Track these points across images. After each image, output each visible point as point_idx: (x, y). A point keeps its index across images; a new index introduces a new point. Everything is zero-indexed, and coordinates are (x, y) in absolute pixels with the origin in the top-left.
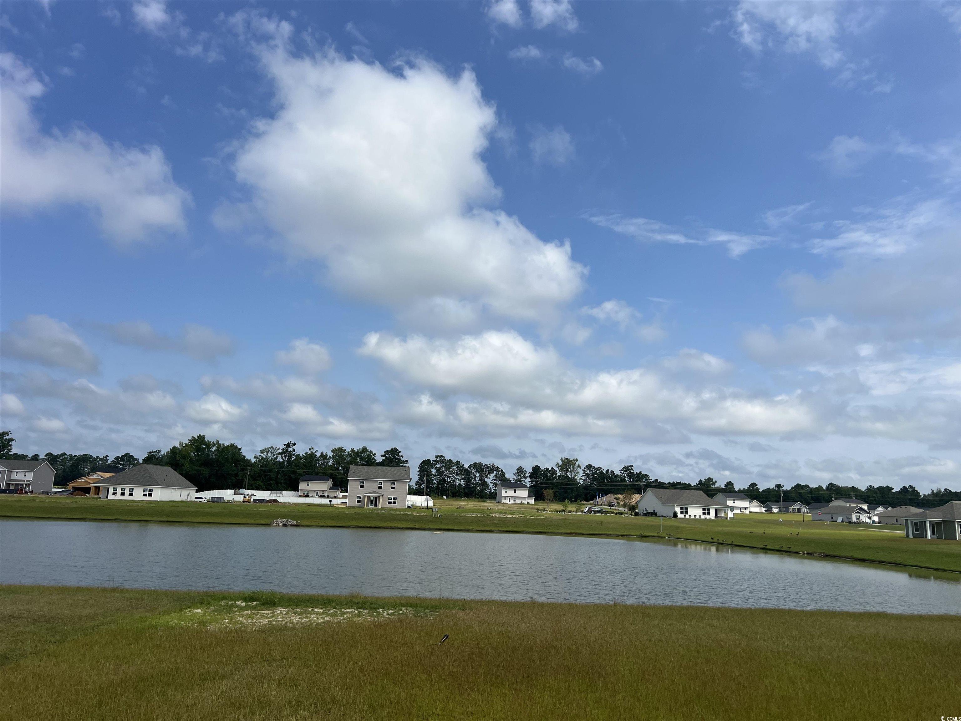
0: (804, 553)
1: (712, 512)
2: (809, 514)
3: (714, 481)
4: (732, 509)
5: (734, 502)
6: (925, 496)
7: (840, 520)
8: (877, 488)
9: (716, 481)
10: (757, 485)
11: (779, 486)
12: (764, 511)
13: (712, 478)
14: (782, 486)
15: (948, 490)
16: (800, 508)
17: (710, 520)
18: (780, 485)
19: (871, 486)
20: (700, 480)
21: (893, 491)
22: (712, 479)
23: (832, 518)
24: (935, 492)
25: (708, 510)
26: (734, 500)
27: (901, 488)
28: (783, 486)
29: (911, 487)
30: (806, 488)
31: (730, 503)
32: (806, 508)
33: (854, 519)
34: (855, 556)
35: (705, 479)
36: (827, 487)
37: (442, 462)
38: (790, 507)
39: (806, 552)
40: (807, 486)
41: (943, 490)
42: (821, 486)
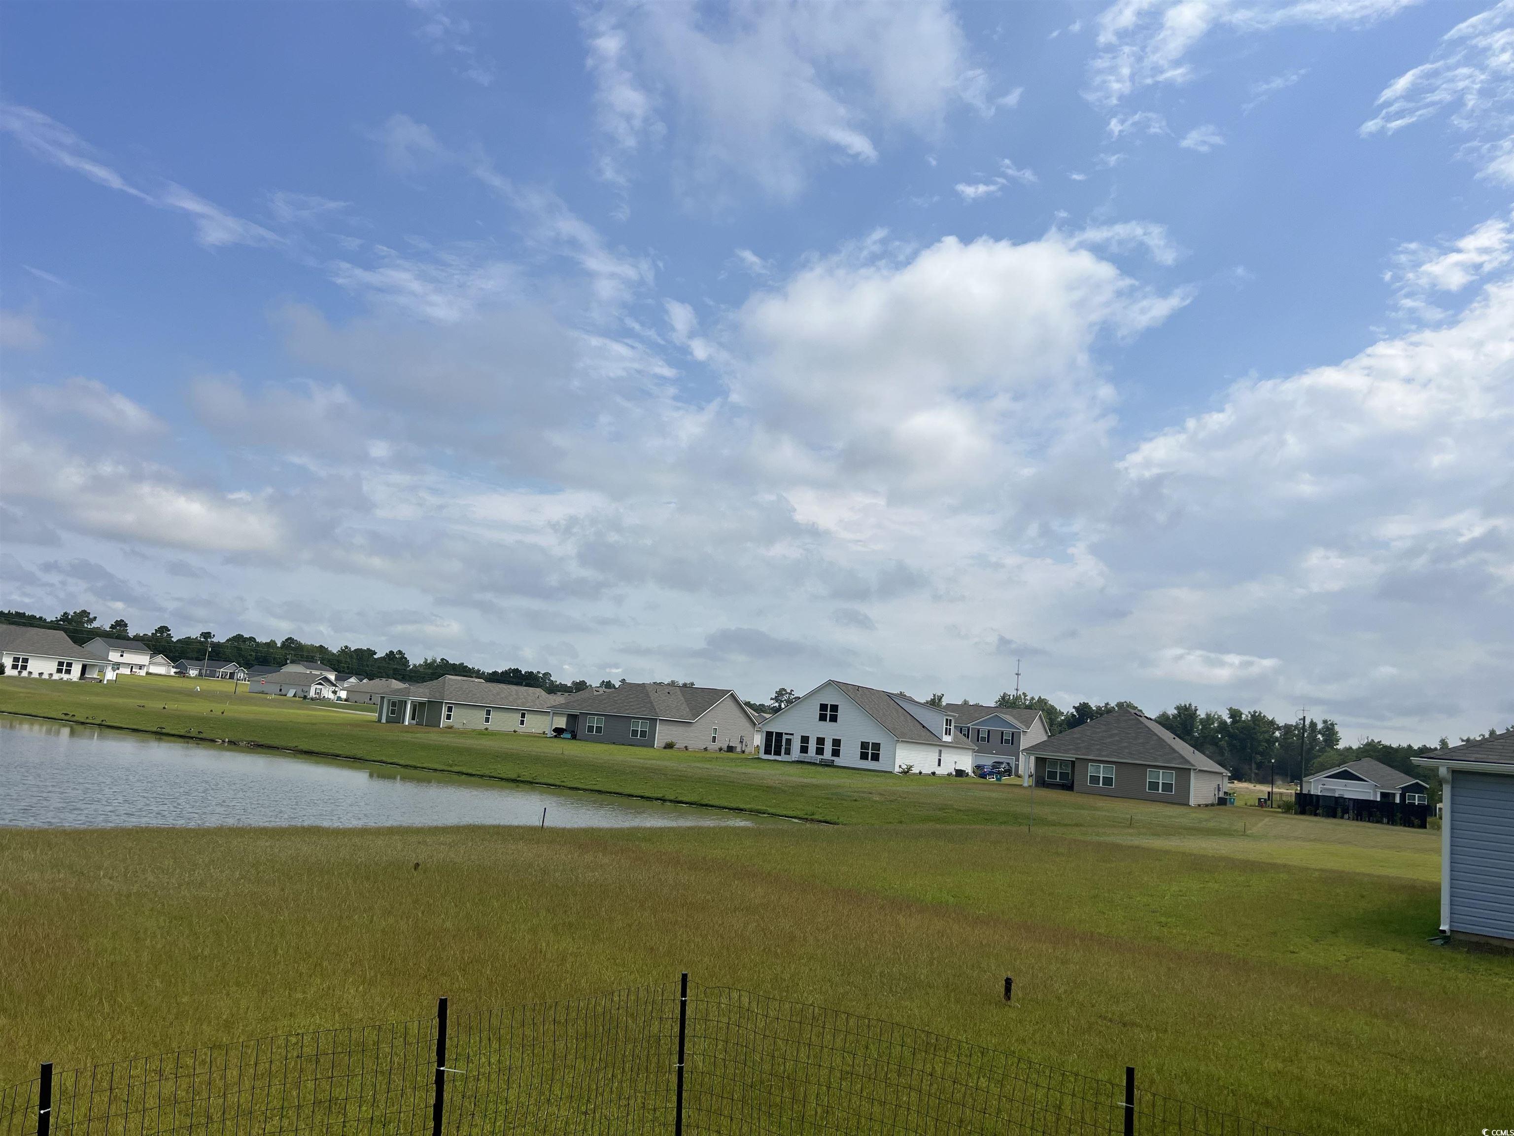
0: (224, 741)
1: (76, 670)
2: (247, 682)
3: (91, 616)
4: (117, 666)
5: (122, 656)
6: (415, 666)
7: (291, 693)
8: (355, 650)
9: (95, 618)
10: (169, 630)
11: (207, 635)
12: (172, 674)
13: (88, 611)
14: (212, 635)
15: (446, 660)
16: (234, 672)
17: (69, 683)
18: (209, 633)
19: (346, 647)
20: (65, 613)
21: (375, 657)
22: (89, 613)
23: (281, 690)
24: (428, 662)
25: (69, 665)
26: (123, 652)
27: (387, 653)
28: (214, 635)
29: (400, 652)
30: (250, 643)
31: (114, 656)
32: (244, 673)
33: (312, 694)
34: (300, 747)
35: (75, 613)
36: (283, 643)
38: (218, 670)
39: (227, 740)
40: (252, 639)
41: (439, 660)
42: (274, 641)
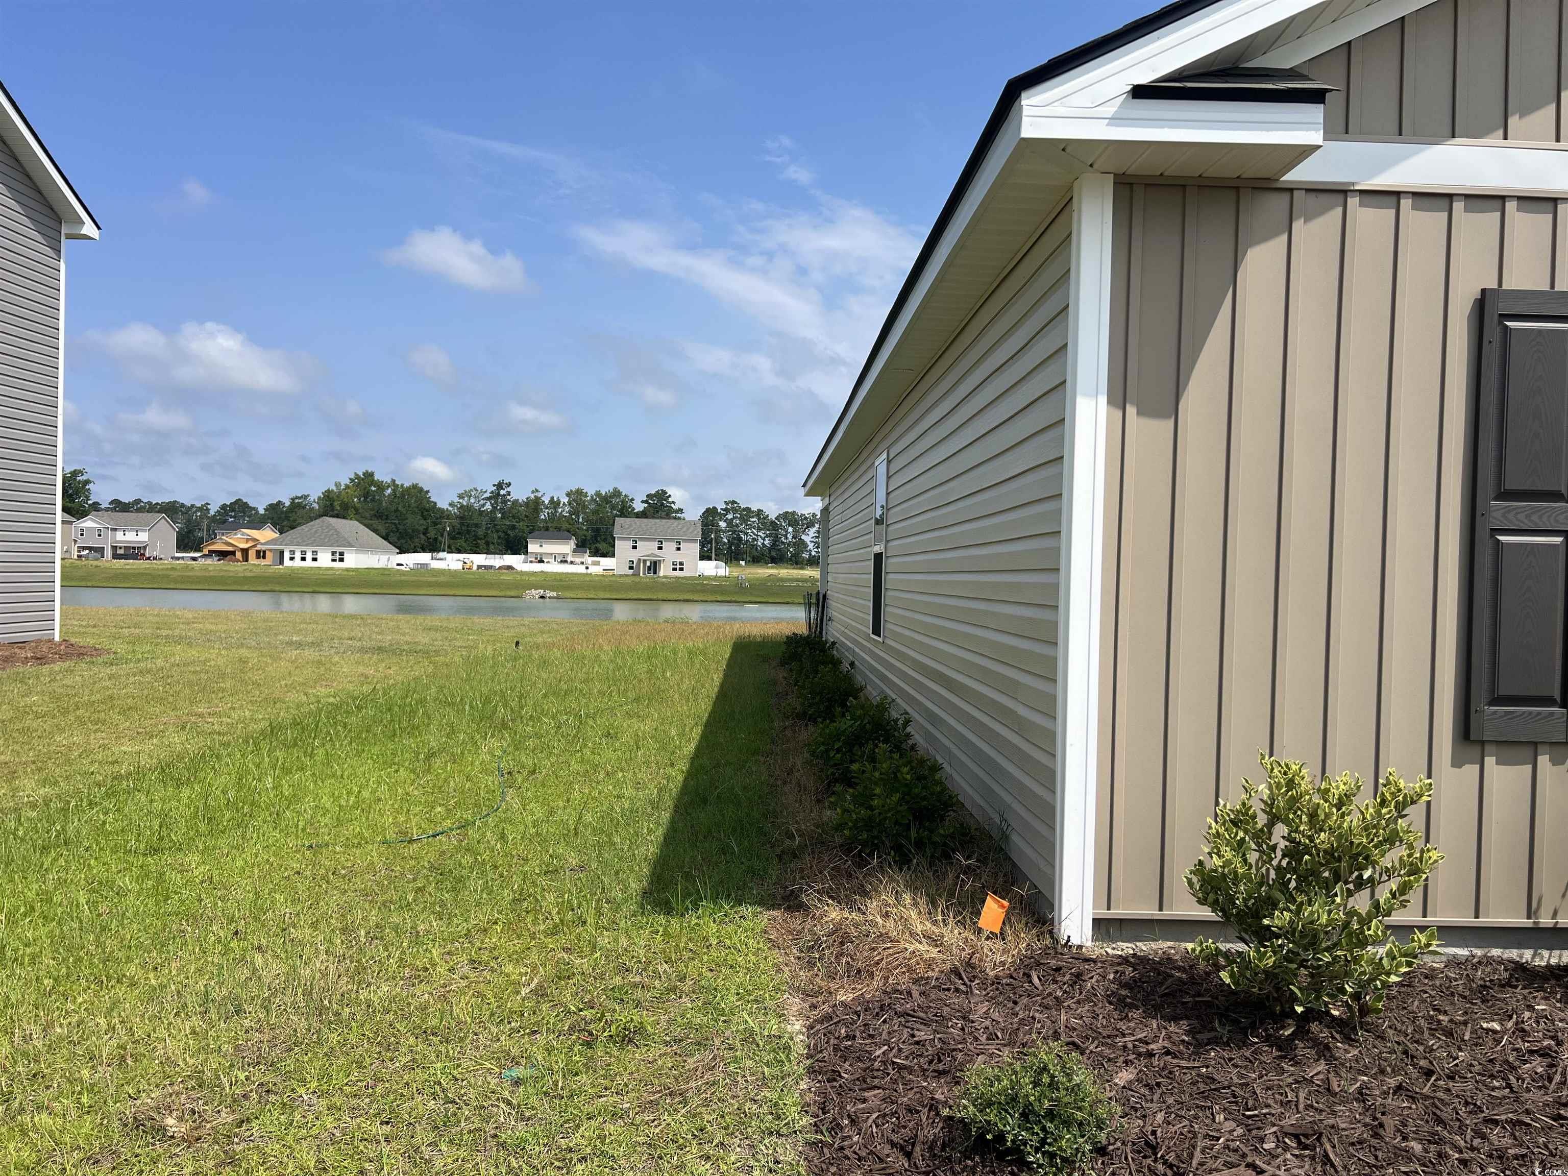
37: (735, 511)
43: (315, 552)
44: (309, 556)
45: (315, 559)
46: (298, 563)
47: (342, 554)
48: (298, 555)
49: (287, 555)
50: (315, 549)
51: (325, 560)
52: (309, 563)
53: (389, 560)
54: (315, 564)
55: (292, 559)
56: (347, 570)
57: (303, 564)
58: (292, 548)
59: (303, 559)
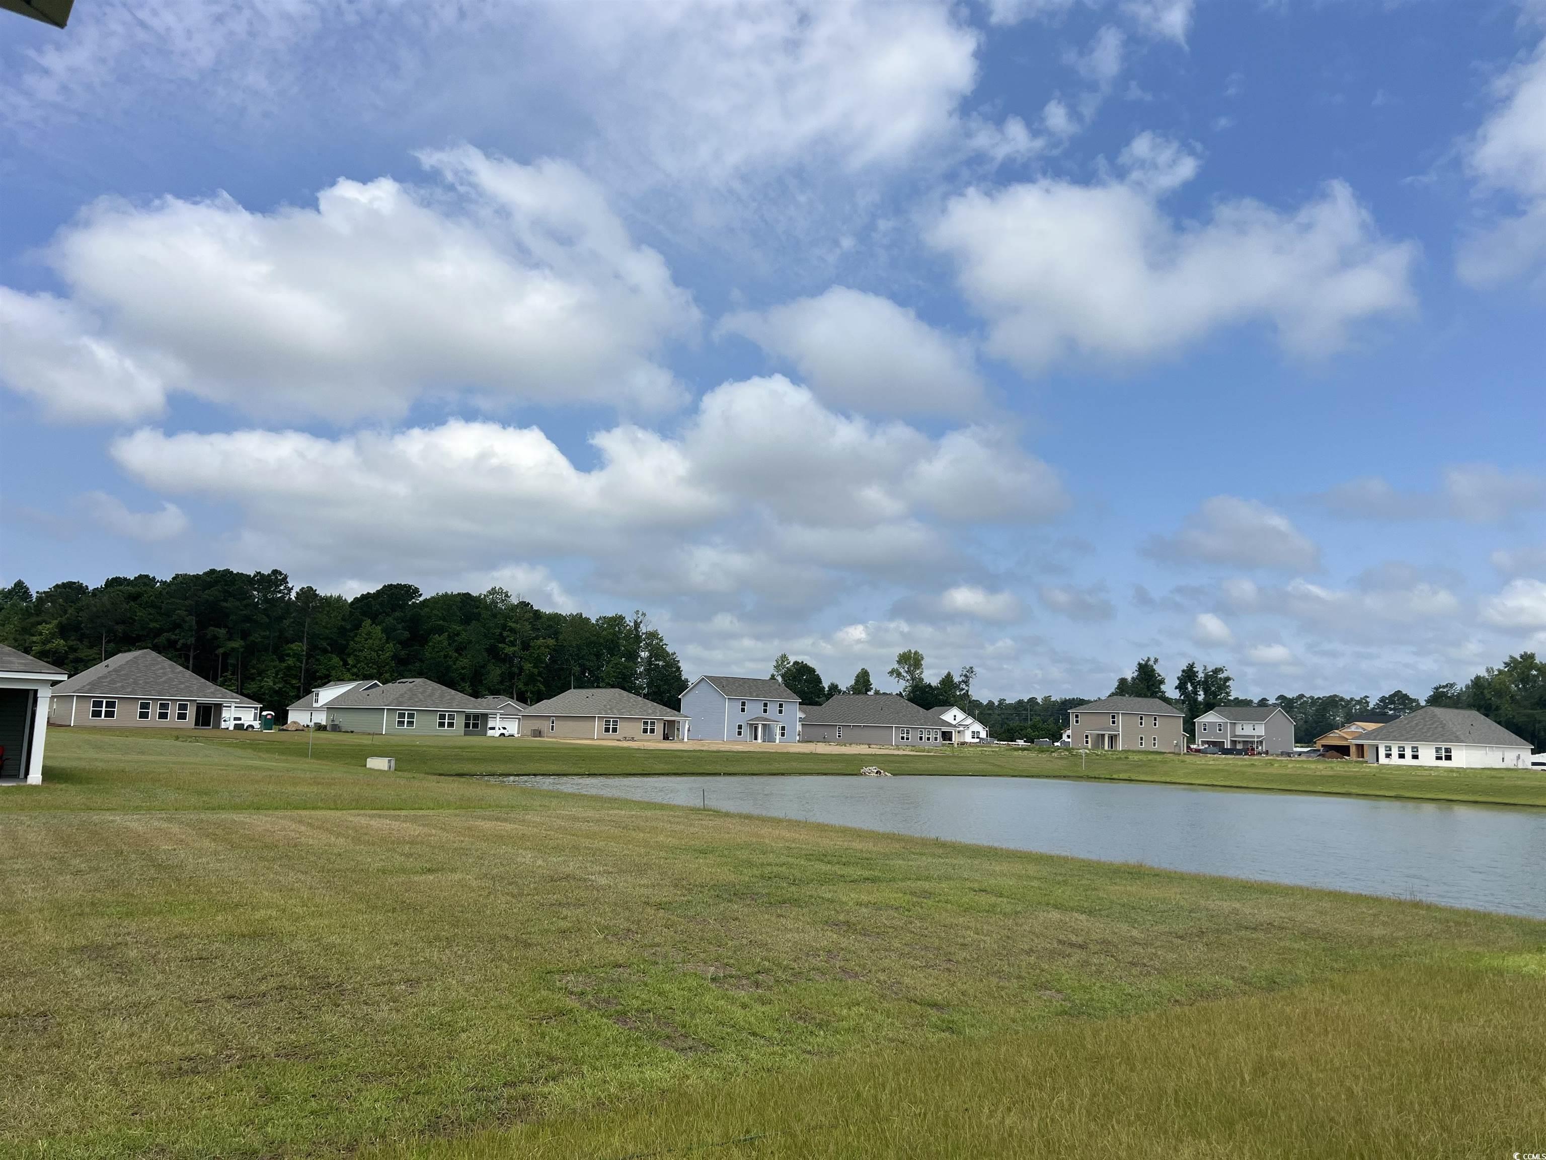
43: (1415, 749)
44: (1408, 753)
45: (1415, 757)
46: (1395, 760)
47: (1448, 750)
48: (1395, 752)
49: (1382, 752)
50: (1415, 744)
51: (1428, 756)
52: (1408, 761)
53: (1518, 757)
54: (1415, 762)
55: (1388, 756)
56: (1459, 770)
57: (1402, 762)
58: (1388, 743)
59: (1402, 756)
